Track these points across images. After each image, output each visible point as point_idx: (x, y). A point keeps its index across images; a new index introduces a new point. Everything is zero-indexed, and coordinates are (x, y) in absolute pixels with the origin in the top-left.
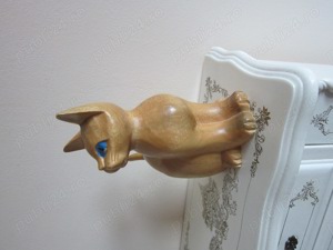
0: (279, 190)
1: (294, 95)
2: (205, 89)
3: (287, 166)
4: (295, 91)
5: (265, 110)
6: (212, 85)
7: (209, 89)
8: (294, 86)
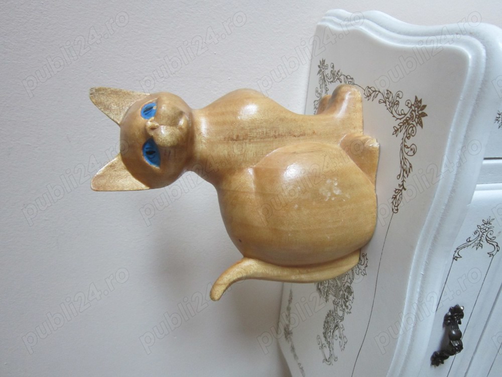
0: (438, 231)
1: (470, 71)
2: (317, 78)
3: (453, 191)
4: (470, 64)
5: (418, 102)
6: (328, 72)
7: (324, 79)
8: (470, 57)
